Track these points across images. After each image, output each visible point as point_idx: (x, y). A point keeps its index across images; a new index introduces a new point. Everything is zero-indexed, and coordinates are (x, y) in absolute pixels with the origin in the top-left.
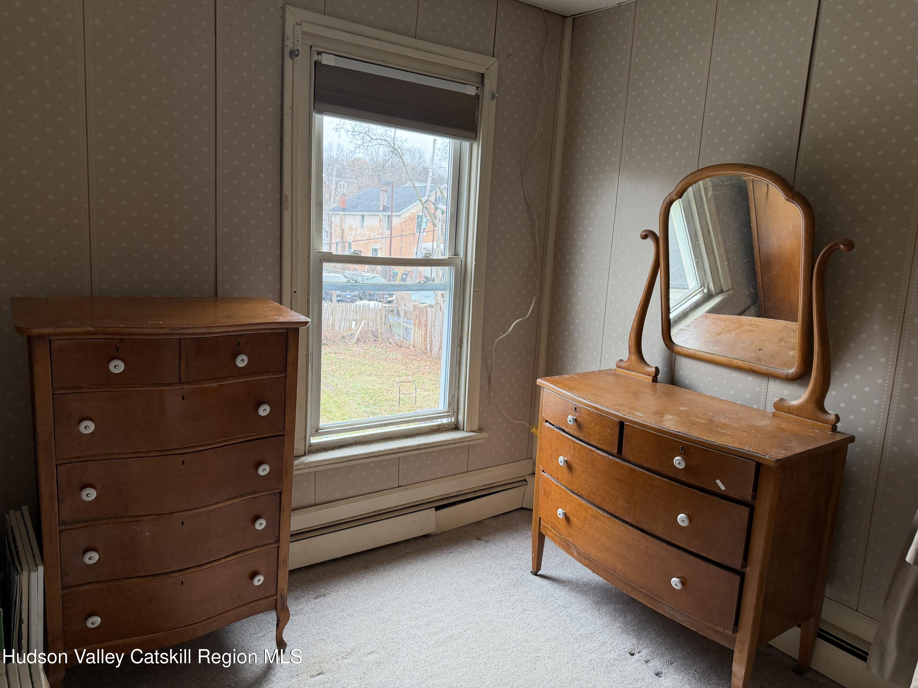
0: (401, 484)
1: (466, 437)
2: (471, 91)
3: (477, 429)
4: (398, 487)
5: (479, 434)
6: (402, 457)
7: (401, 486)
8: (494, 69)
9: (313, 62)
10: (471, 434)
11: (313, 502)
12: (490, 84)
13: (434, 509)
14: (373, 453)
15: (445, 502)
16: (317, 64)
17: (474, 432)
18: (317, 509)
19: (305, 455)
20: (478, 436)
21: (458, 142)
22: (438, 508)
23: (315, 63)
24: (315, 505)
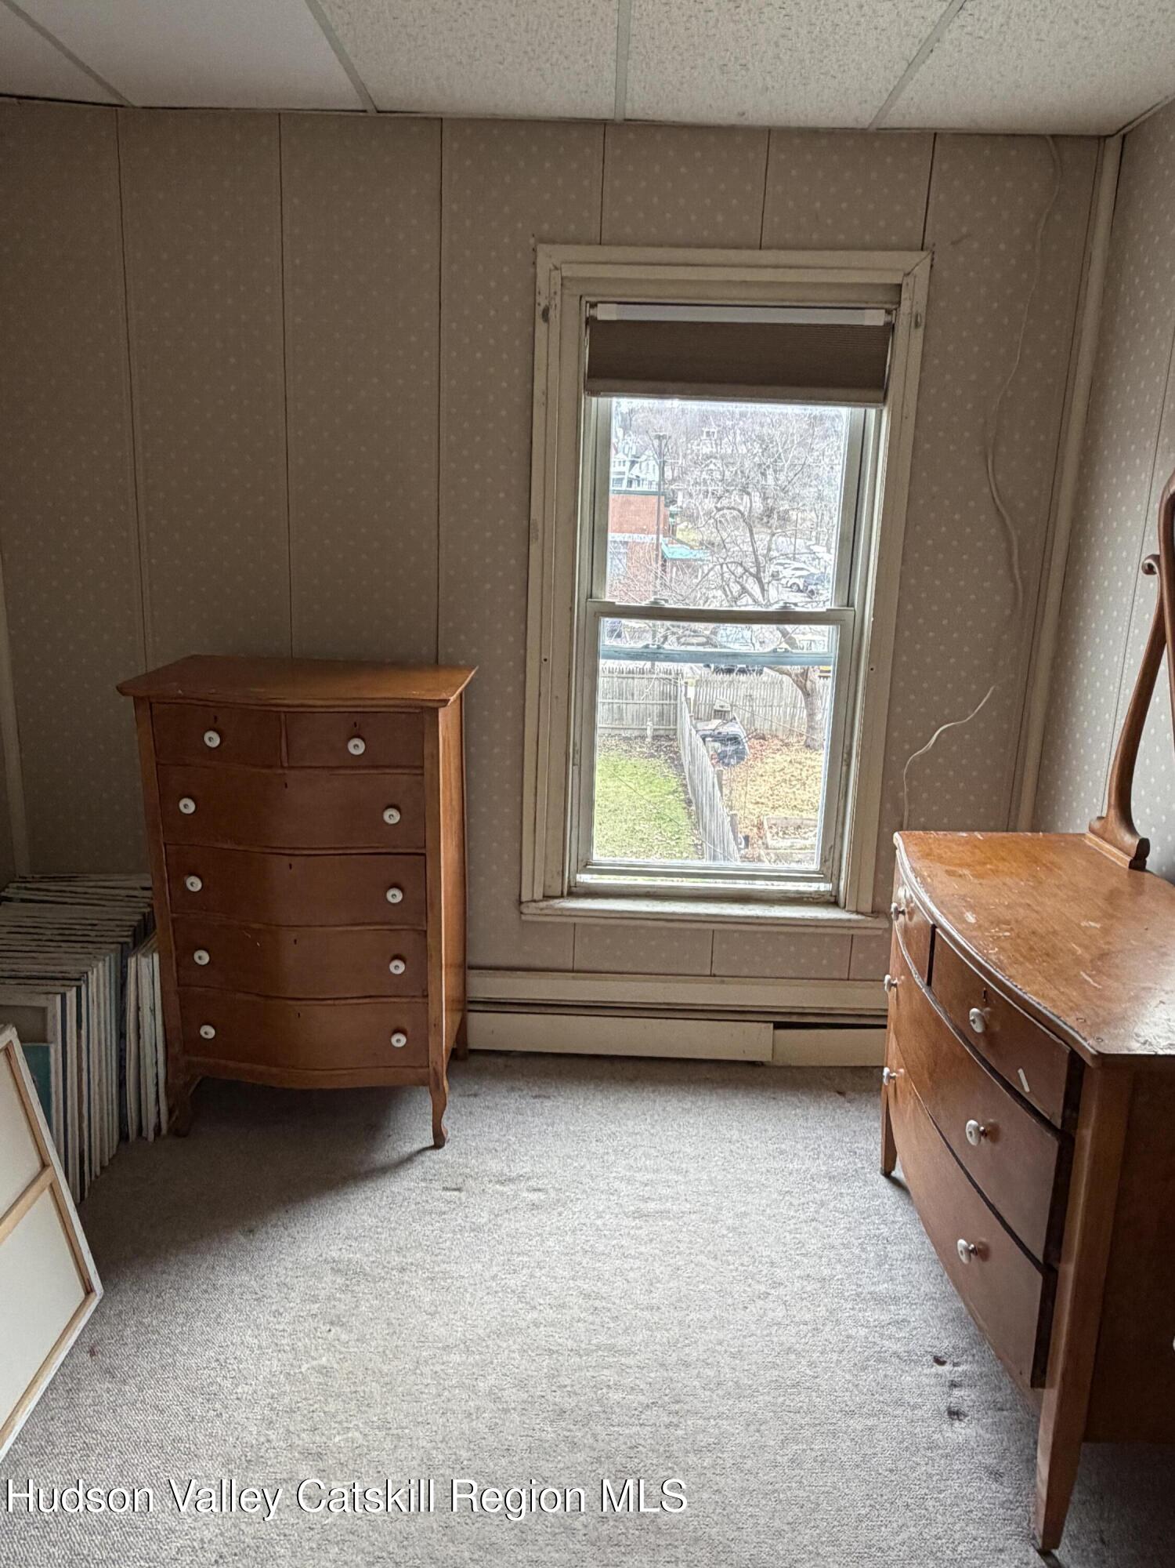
0: (714, 971)
1: (840, 920)
2: (875, 318)
3: (870, 910)
4: (711, 976)
5: (869, 919)
6: (720, 931)
7: (715, 976)
8: (922, 273)
9: (584, 319)
10: (854, 917)
11: (570, 966)
12: (914, 301)
13: (772, 1025)
14: (663, 913)
15: (795, 1019)
16: (591, 321)
17: (862, 914)
18: (574, 978)
19: (562, 896)
20: (868, 922)
21: (859, 411)
22: (778, 1026)
23: (587, 319)
24: (573, 971)
